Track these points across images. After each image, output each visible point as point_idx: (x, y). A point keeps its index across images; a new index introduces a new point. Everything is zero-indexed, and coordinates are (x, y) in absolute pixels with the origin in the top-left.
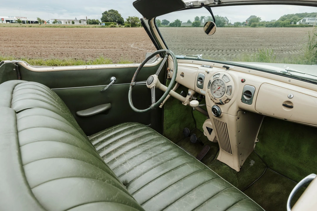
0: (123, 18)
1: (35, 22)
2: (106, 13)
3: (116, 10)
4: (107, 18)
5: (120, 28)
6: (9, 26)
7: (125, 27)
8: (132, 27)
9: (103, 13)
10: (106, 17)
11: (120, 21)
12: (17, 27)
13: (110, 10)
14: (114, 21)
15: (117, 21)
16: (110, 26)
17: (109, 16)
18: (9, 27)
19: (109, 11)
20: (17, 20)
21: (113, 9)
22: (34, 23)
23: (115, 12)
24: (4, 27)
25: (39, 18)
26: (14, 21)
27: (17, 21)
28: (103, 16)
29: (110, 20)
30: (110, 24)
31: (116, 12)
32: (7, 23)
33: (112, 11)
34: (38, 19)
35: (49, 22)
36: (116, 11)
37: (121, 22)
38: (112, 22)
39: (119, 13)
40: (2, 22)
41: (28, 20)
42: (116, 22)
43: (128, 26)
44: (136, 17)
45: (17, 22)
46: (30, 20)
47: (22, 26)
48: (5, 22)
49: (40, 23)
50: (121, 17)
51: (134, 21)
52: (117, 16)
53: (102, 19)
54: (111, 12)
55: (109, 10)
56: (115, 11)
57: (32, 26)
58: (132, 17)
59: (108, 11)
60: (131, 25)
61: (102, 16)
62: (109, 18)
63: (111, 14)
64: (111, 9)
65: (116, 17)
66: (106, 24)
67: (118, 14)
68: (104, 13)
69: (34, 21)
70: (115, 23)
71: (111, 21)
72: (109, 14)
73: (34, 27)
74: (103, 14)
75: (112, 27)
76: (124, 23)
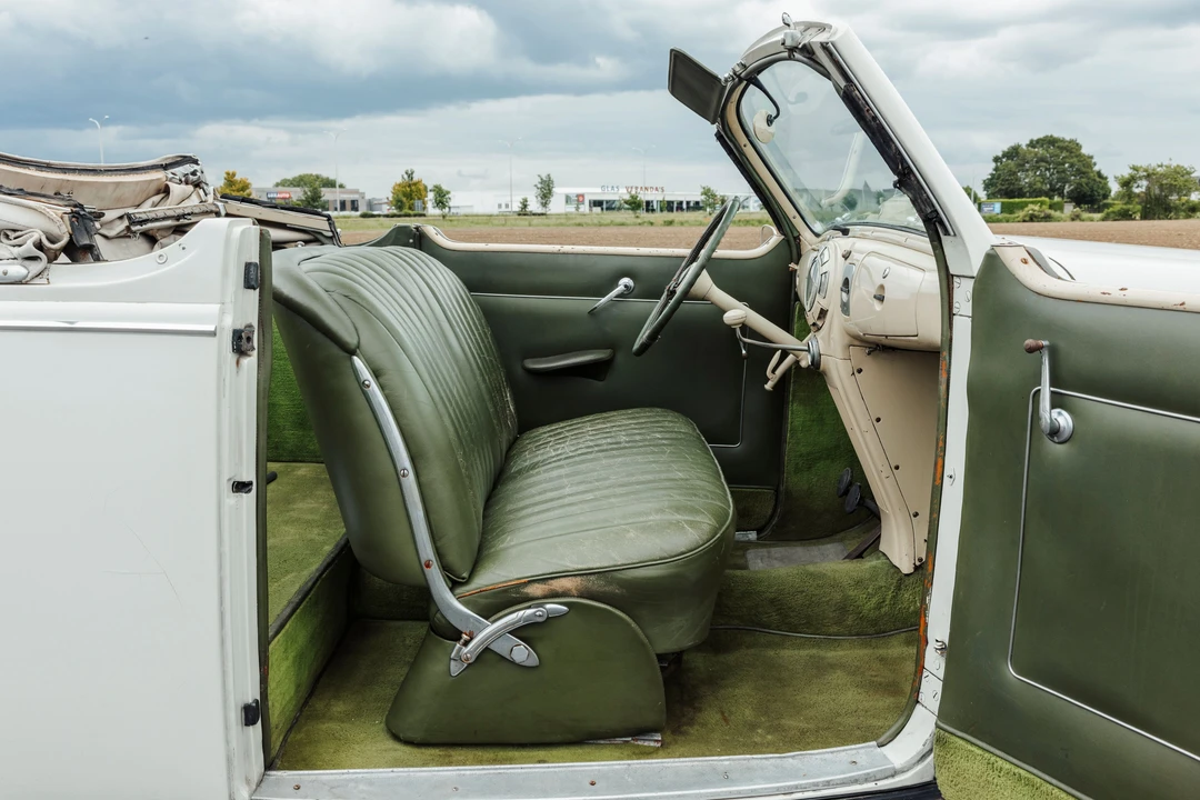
0: (1104, 173)
1: (692, 204)
2: (1013, 153)
3: (1068, 139)
4: (1018, 180)
5: (1077, 223)
6: (596, 221)
7: (1104, 219)
8: (1145, 217)
9: (1000, 154)
10: (1015, 173)
11: (1086, 189)
12: (623, 224)
13: (1038, 141)
14: (1053, 189)
15: (1067, 189)
16: (1021, 214)
17: (1027, 166)
18: (595, 225)
19: (1032, 144)
20: (627, 197)
21: (1056, 135)
22: (688, 208)
23: (1062, 149)
24: (579, 225)
25: (709, 190)
26: (617, 204)
27: (626, 202)
28: (996, 169)
29: (1030, 185)
30: (1022, 206)
31: (1071, 148)
32: (591, 210)
33: (1050, 141)
34: (707, 192)
35: (745, 204)
36: (1071, 141)
37: (1089, 196)
38: (1043, 198)
39: (1084, 151)
40: (577, 208)
41: (668, 199)
42: (1061, 194)
43: (1125, 215)
44: (1174, 164)
45: (626, 206)
46: (675, 197)
47: (639, 221)
48: (585, 208)
49: (708, 209)
50: (1096, 168)
51: (1161, 186)
52: (1072, 166)
53: (988, 185)
54: (1040, 151)
55: (1032, 141)
56: (1063, 141)
57: (676, 220)
58: (1154, 165)
59: (1024, 143)
60: (1139, 207)
61: (991, 171)
62: (1025, 179)
63: (1042, 159)
64: (1041, 136)
65: (1064, 171)
66: (1006, 208)
67: (1079, 155)
68: (1006, 155)
69: (688, 203)
70: (1056, 199)
71: (1037, 193)
72: (1029, 157)
73: (682, 224)
74: (996, 159)
75: (1032, 218)
76: (1109, 201)
